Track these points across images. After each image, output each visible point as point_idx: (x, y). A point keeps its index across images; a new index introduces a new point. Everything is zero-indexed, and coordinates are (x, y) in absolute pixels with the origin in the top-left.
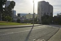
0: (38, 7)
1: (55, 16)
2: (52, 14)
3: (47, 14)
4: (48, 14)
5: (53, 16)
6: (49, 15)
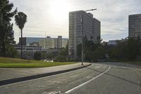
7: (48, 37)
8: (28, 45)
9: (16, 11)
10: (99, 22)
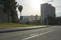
3: (50, 16)
8: (23, 19)
9: (18, 5)
10: (55, 8)
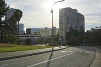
0: (60, 18)
1: (88, 31)
2: (83, 27)
3: (74, 29)
4: (76, 28)
5: (85, 32)
6: (79, 29)
7: (46, 28)
